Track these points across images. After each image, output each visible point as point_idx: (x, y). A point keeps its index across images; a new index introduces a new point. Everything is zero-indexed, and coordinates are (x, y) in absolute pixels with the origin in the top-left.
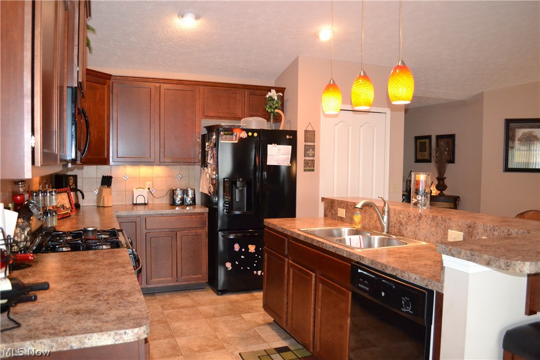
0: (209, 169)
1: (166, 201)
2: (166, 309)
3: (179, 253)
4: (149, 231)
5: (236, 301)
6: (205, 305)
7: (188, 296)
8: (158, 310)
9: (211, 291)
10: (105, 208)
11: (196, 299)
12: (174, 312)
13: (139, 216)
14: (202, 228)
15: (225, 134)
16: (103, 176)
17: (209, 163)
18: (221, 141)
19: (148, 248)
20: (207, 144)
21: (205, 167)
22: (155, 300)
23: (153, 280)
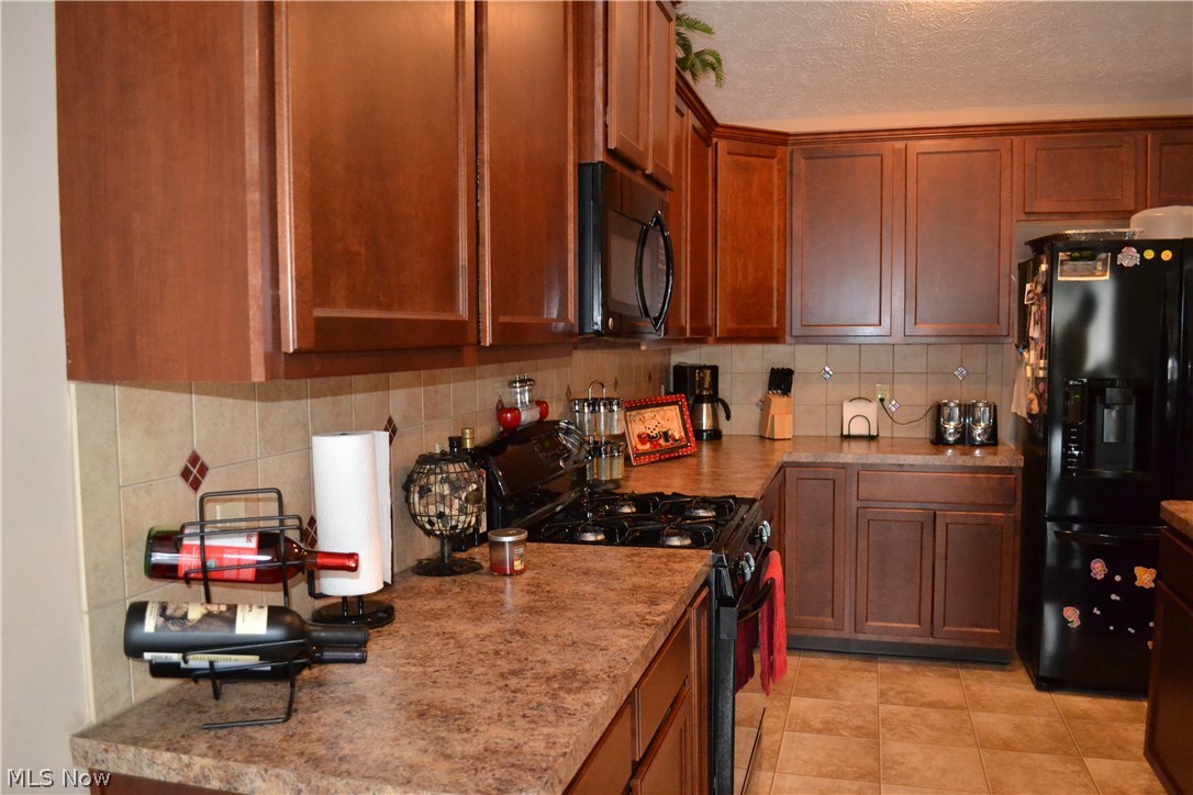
0: (1032, 352)
1: (923, 431)
2: (887, 702)
3: (939, 565)
4: (865, 504)
5: (1085, 716)
6: (991, 710)
7: (957, 677)
8: (867, 700)
9: (1022, 675)
10: (776, 443)
11: (975, 688)
12: (904, 712)
13: (844, 466)
14: (1005, 507)
15: (1073, 259)
16: (773, 369)
17: (1032, 338)
18: (1060, 279)
19: (862, 545)
20: (1028, 287)
21: (1024, 348)
22: (870, 672)
23: (870, 623)
